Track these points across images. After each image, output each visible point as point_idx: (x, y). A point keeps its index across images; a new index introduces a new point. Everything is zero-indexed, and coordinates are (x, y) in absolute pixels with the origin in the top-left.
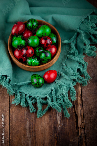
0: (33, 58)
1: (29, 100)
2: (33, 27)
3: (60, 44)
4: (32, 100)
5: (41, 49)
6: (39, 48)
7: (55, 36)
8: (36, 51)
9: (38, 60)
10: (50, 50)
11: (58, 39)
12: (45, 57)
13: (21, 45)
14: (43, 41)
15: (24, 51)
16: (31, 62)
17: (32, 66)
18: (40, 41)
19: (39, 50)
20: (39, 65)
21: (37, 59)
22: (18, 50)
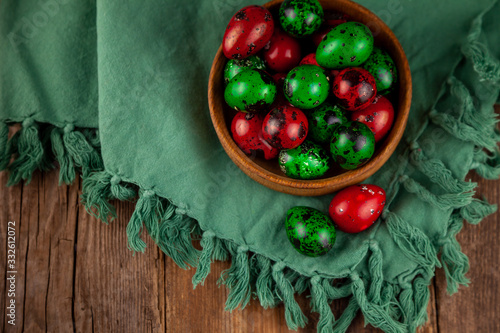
0: (304, 152)
1: (283, 283)
2: (304, 30)
3: (405, 92)
4: (294, 284)
5: (334, 114)
6: (327, 110)
7: (389, 59)
8: (316, 122)
9: (322, 156)
10: (369, 118)
11: (398, 73)
12: (352, 151)
13: (259, 102)
14: (344, 86)
15: (272, 127)
16: (297, 167)
17: (298, 178)
18: (333, 87)
19: (326, 119)
20: (327, 175)
21: (320, 154)
22: (248, 117)
